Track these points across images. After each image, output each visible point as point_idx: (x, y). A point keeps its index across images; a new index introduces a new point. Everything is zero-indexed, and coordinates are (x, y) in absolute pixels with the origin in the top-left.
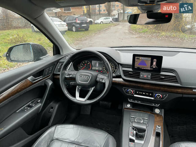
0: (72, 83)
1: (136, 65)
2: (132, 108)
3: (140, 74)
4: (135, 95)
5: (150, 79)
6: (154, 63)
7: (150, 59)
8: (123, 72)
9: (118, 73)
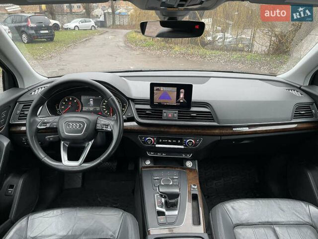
0: (50, 137)
1: (157, 100)
2: (152, 165)
3: (162, 113)
4: (157, 146)
5: (177, 119)
6: (182, 96)
7: (175, 89)
8: (137, 112)
9: (129, 114)
